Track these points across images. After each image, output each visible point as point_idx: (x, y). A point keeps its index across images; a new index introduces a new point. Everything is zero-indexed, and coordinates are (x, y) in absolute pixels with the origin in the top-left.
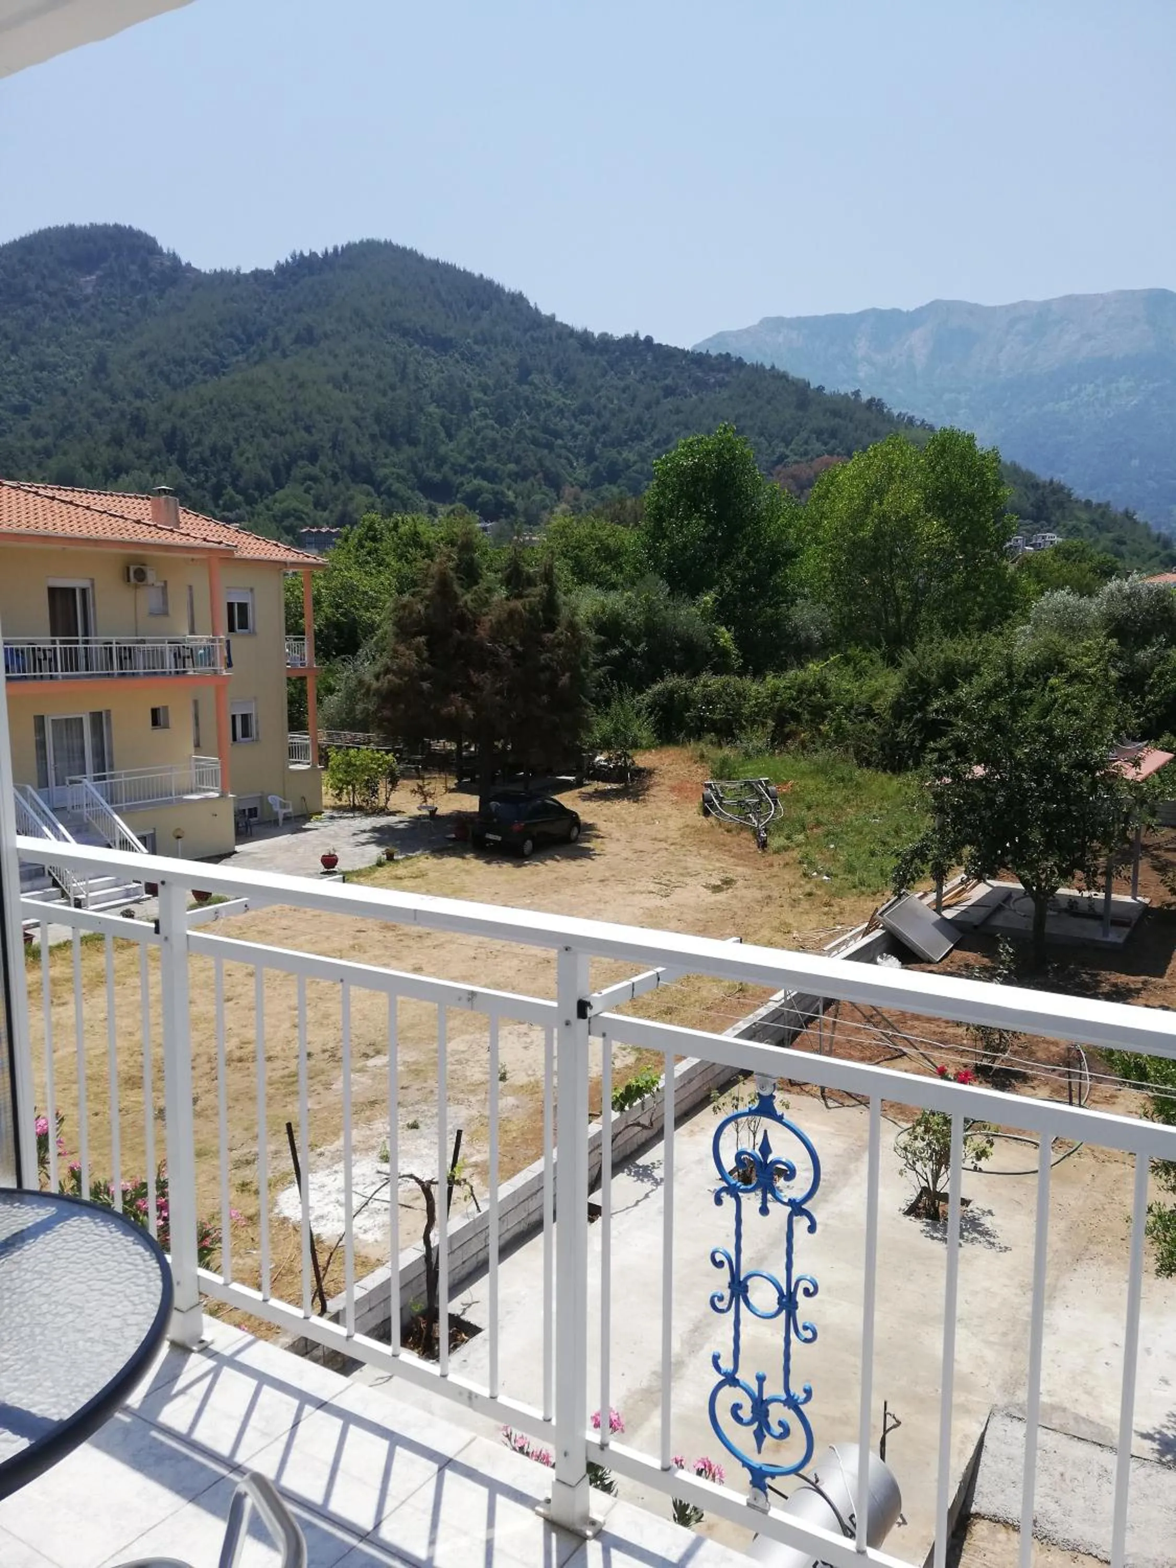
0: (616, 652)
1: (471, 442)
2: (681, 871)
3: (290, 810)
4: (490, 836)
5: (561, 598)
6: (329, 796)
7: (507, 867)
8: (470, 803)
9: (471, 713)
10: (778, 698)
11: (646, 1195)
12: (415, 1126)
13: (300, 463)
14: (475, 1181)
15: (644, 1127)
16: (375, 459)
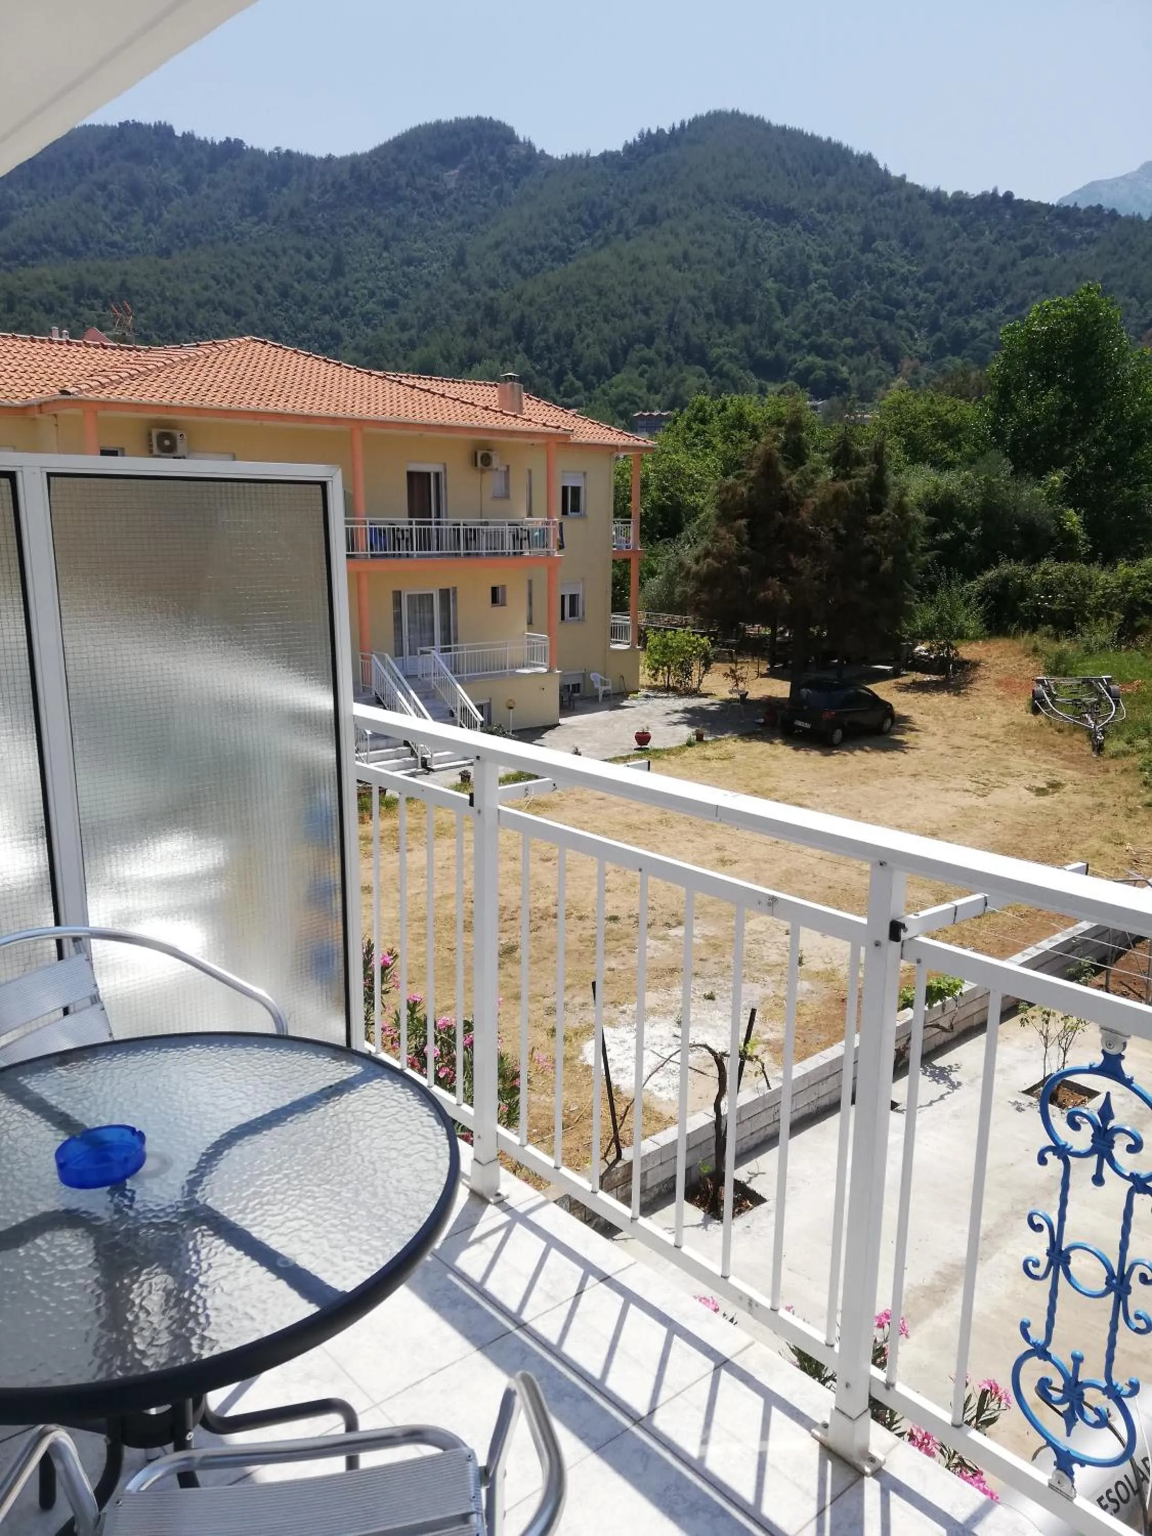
0: (947, 536)
1: (808, 317)
2: (1002, 770)
3: (609, 687)
4: (799, 723)
5: (891, 478)
6: (646, 676)
7: (815, 754)
8: (781, 689)
9: (787, 598)
10: (1130, 588)
11: (942, 1097)
12: (711, 997)
13: (637, 346)
14: (766, 1058)
15: (944, 1029)
16: (709, 339)
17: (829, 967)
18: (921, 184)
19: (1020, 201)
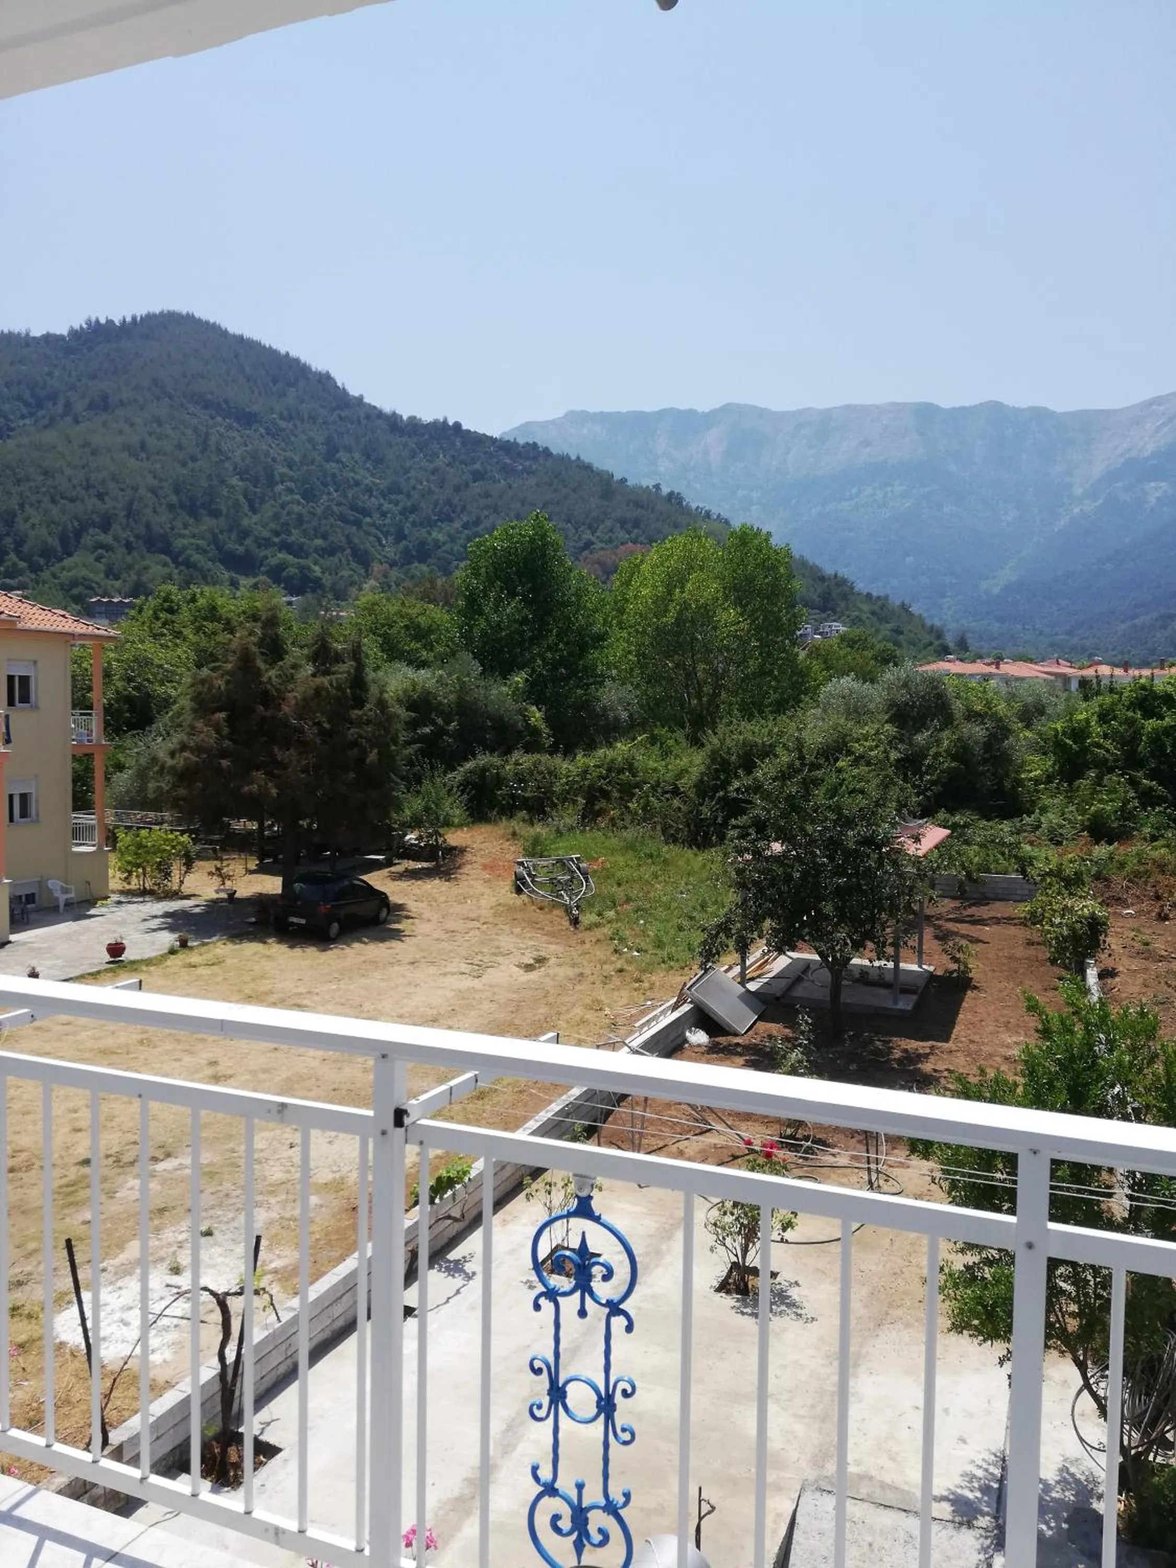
0: (427, 730)
1: (276, 516)
2: (493, 950)
3: (73, 895)
4: (294, 920)
5: (370, 675)
6: (117, 880)
7: (312, 951)
8: (272, 885)
9: (274, 792)
10: (589, 776)
11: (458, 1292)
12: (209, 1233)
13: (91, 531)
14: (275, 1290)
15: (456, 1220)
16: (172, 529)
17: (337, 1175)
18: (378, 406)
19: (468, 431)
